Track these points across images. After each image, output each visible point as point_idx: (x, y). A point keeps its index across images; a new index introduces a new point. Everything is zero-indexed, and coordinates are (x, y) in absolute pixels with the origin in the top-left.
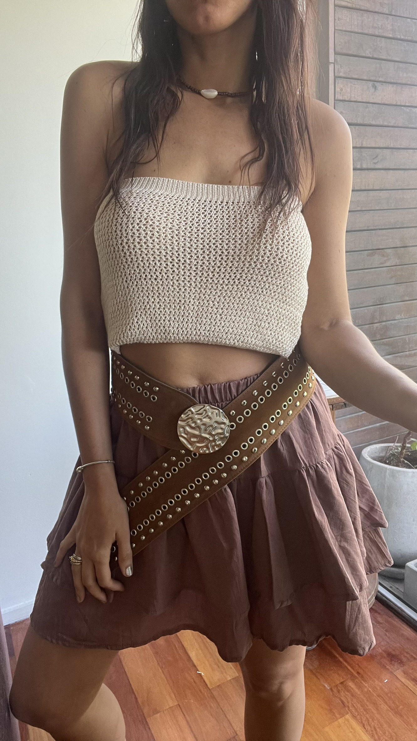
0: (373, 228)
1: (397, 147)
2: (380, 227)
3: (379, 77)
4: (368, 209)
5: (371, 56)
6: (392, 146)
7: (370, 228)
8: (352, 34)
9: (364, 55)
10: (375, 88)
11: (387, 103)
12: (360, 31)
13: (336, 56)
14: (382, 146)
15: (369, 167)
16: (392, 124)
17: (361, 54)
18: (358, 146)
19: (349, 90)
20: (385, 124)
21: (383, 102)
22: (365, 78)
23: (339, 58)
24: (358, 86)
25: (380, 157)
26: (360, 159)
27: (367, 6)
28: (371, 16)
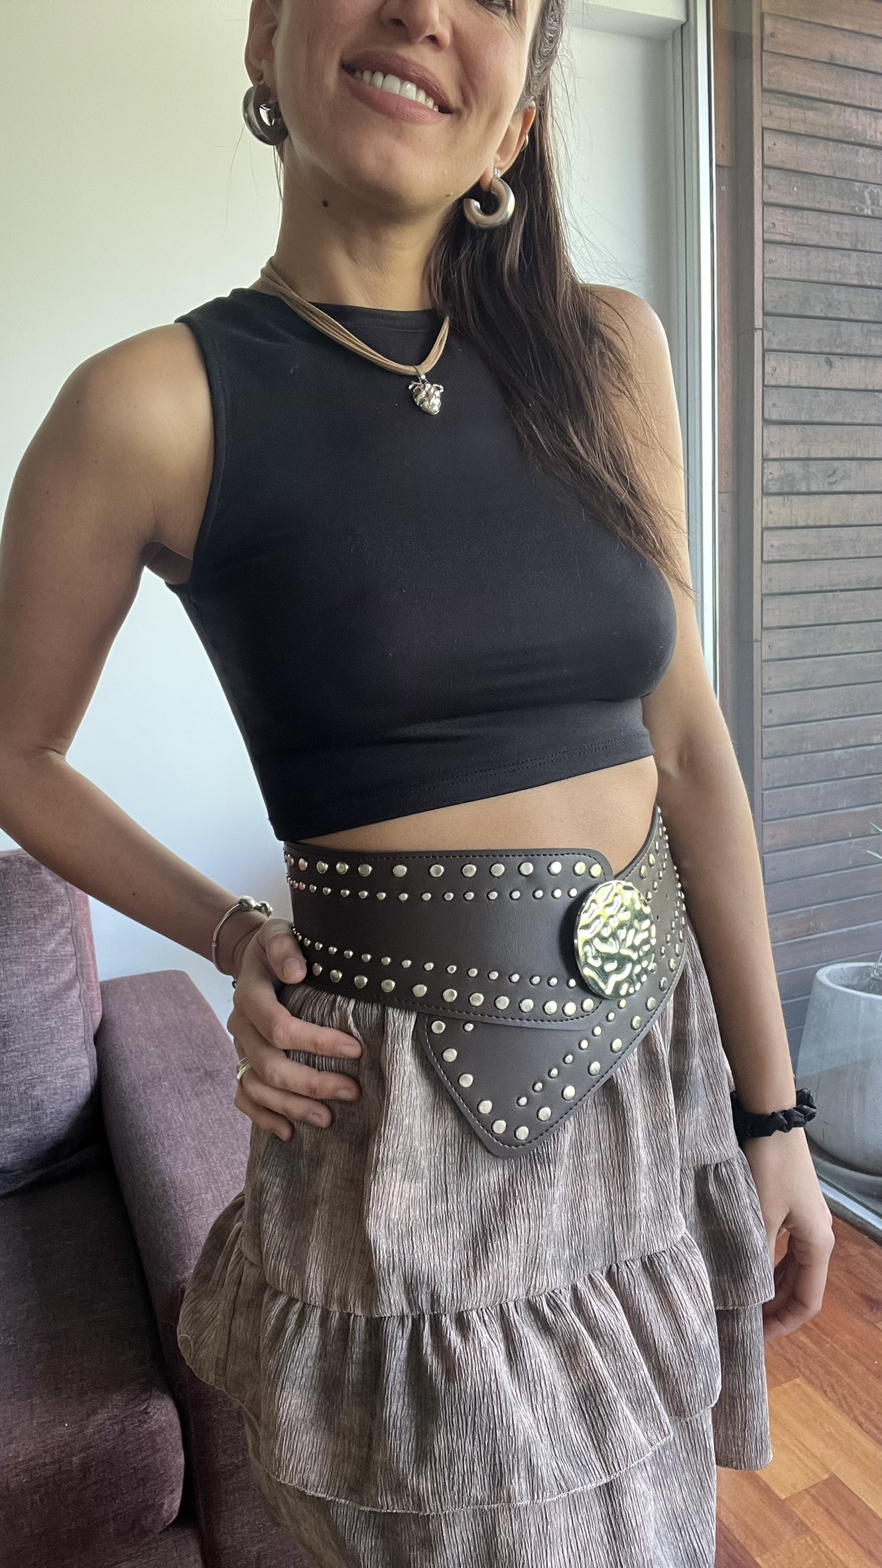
0: (829, 588)
1: (867, 456)
2: (842, 587)
3: (837, 347)
4: (821, 557)
5: (822, 315)
6: (859, 455)
7: (824, 588)
8: (793, 283)
9: (811, 313)
10: (830, 364)
11: (850, 387)
12: (804, 278)
13: (766, 317)
14: (842, 456)
15: (821, 490)
16: (859, 421)
17: (806, 314)
18: (802, 456)
19: (786, 370)
20: (848, 420)
21: (843, 387)
22: (813, 350)
23: (769, 320)
24: (802, 362)
25: (840, 474)
26: (806, 478)
27: (815, 239)
28: (822, 253)
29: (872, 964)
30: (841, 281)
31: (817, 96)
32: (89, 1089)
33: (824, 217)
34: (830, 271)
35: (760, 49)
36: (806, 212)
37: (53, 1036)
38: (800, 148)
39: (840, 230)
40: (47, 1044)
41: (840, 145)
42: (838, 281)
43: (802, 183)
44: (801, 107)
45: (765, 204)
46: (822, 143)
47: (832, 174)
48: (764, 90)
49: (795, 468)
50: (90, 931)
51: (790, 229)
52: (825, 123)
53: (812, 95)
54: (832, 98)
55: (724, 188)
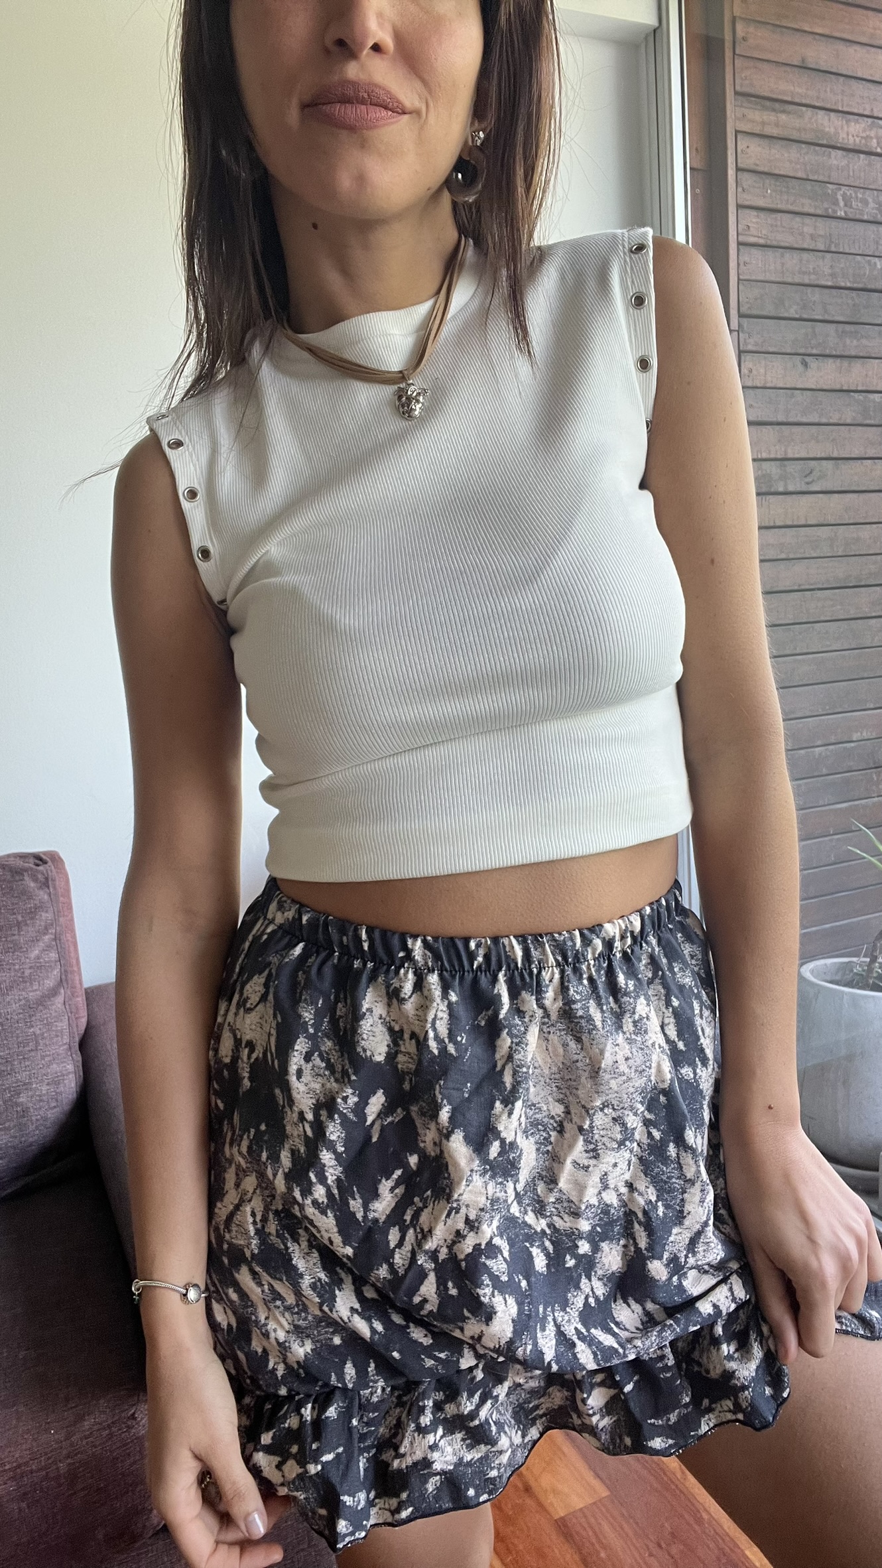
0: (807, 587)
1: (844, 456)
2: (820, 586)
3: (812, 348)
4: (799, 556)
5: (797, 316)
6: (835, 455)
7: (803, 587)
8: (767, 285)
9: (786, 315)
10: (805, 364)
11: (825, 387)
12: (779, 279)
13: (741, 319)
14: (818, 456)
15: (799, 489)
16: (835, 421)
17: (781, 315)
18: (779, 456)
19: (762, 371)
20: (824, 420)
21: (819, 387)
22: (789, 351)
23: (745, 321)
24: (777, 363)
25: (816, 474)
26: (784, 478)
27: (788, 240)
28: (796, 255)
29: (855, 959)
30: (816, 282)
31: (789, 99)
32: (75, 1095)
33: (798, 219)
34: (804, 273)
35: (732, 54)
36: (780, 214)
37: (37, 1043)
38: (773, 151)
39: (814, 232)
40: (32, 1050)
41: (812, 147)
42: (812, 283)
43: (775, 185)
44: (774, 110)
45: (739, 207)
46: (795, 145)
47: (805, 177)
48: (736, 93)
49: (772, 469)
50: (74, 937)
51: (764, 232)
52: (798, 125)
53: (786, 98)
54: (804, 101)
55: (698, 191)
